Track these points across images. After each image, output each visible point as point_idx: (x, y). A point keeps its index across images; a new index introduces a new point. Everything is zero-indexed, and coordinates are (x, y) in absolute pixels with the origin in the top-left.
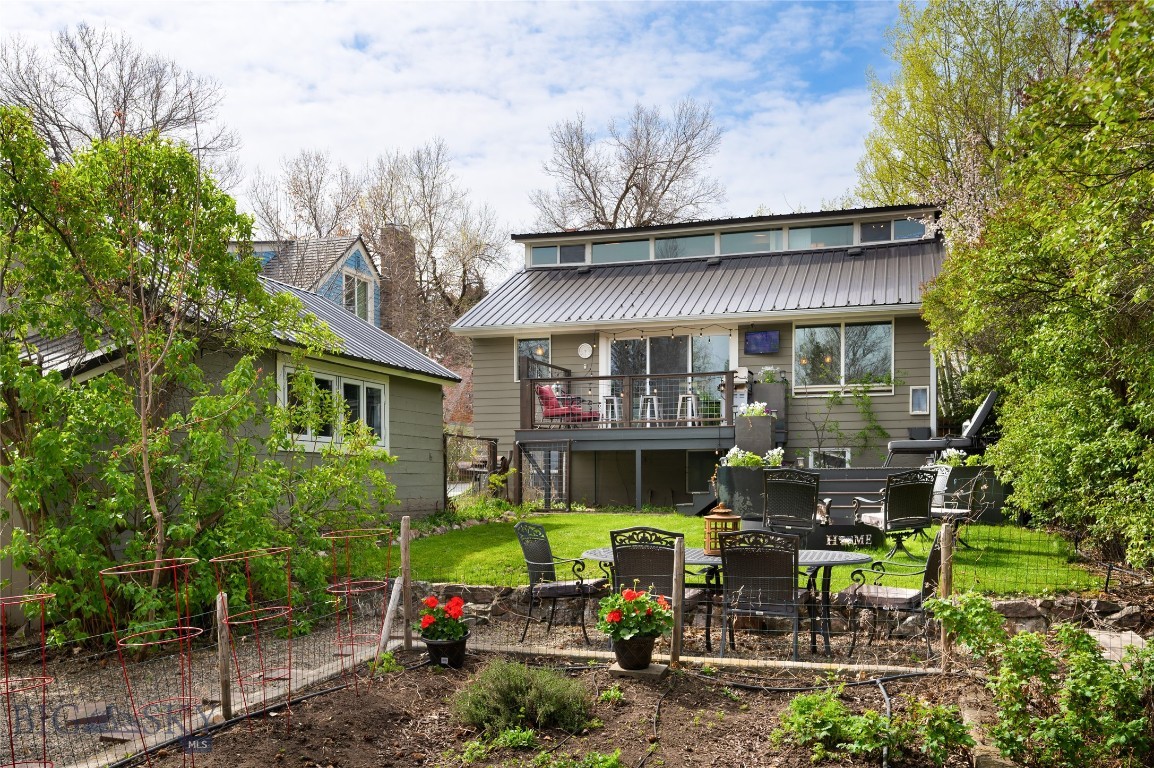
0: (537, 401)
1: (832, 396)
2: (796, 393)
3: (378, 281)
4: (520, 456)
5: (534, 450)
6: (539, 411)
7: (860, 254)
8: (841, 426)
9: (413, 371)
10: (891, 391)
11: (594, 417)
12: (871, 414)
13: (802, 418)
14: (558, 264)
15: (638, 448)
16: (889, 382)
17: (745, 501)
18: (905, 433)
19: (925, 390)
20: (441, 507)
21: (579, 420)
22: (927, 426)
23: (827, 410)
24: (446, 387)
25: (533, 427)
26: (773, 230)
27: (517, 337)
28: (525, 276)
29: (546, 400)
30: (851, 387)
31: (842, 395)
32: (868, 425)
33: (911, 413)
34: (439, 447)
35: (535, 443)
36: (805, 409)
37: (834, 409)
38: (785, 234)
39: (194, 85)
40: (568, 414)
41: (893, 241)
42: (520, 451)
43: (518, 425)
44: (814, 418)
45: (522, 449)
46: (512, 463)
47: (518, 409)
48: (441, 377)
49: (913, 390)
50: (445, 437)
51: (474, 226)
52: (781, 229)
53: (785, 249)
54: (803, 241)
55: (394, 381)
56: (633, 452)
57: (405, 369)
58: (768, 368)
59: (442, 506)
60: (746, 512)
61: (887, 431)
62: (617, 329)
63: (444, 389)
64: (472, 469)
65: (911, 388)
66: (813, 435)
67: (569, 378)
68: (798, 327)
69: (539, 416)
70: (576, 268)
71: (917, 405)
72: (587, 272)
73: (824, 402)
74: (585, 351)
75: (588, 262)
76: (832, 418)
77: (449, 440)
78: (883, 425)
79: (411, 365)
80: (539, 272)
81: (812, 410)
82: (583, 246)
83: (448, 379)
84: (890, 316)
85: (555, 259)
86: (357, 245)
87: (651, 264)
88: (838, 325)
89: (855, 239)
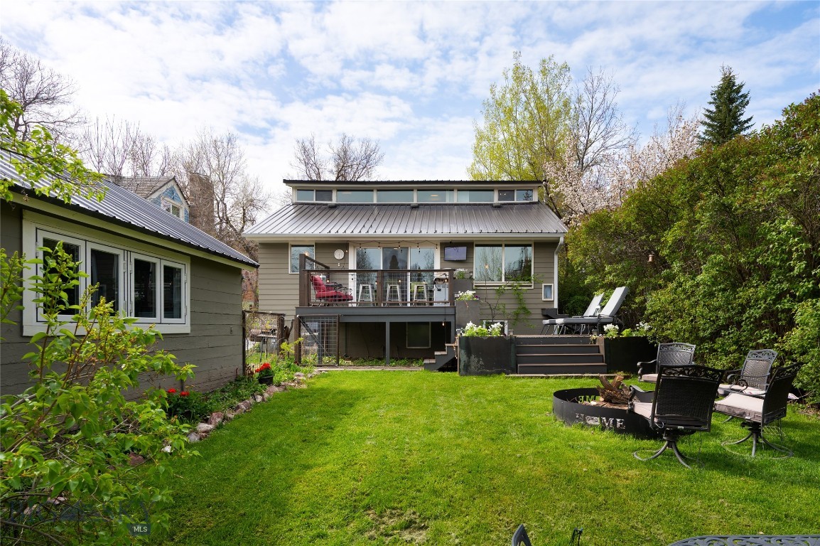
0: (312, 287)
1: (498, 288)
2: (476, 286)
3: (187, 208)
4: (300, 326)
5: (311, 321)
6: (313, 293)
7: (498, 207)
8: (506, 307)
9: (215, 253)
10: (531, 286)
11: (348, 298)
12: (520, 299)
13: (482, 301)
14: (314, 201)
15: (388, 321)
16: (529, 280)
17: (478, 362)
19: (551, 286)
20: (240, 373)
21: (340, 300)
22: (552, 307)
24: (245, 270)
25: (309, 305)
26: (448, 190)
27: (290, 243)
28: (292, 207)
29: (317, 285)
30: (510, 283)
31: (504, 287)
32: (519, 306)
33: (543, 299)
34: (239, 322)
35: (311, 317)
36: (484, 296)
37: (502, 296)
38: (455, 193)
39: (55, 79)
40: (335, 296)
41: (515, 201)
42: (300, 322)
43: (297, 303)
44: (489, 301)
45: (301, 321)
46: (293, 330)
47: (298, 292)
48: (242, 262)
50: (244, 313)
51: (250, 189)
52: (453, 190)
53: (455, 202)
54: (465, 198)
55: (195, 261)
56: (384, 324)
57: (207, 251)
58: (461, 270)
59: (242, 372)
60: (479, 369)
61: (530, 310)
62: (362, 241)
63: (243, 272)
64: (262, 335)
65: (543, 285)
66: (489, 312)
67: (328, 271)
68: (477, 246)
69: (313, 298)
70: (326, 204)
71: (547, 295)
72: (334, 207)
73: (492, 291)
74: (339, 254)
75: (334, 201)
76: (500, 302)
77: (247, 315)
78: (527, 307)
79: (212, 248)
80: (301, 206)
81: (488, 296)
82: (331, 191)
83: (248, 264)
84: (530, 240)
85: (312, 198)
86: (172, 183)
87: (374, 205)
88: (500, 246)
89: (495, 199)
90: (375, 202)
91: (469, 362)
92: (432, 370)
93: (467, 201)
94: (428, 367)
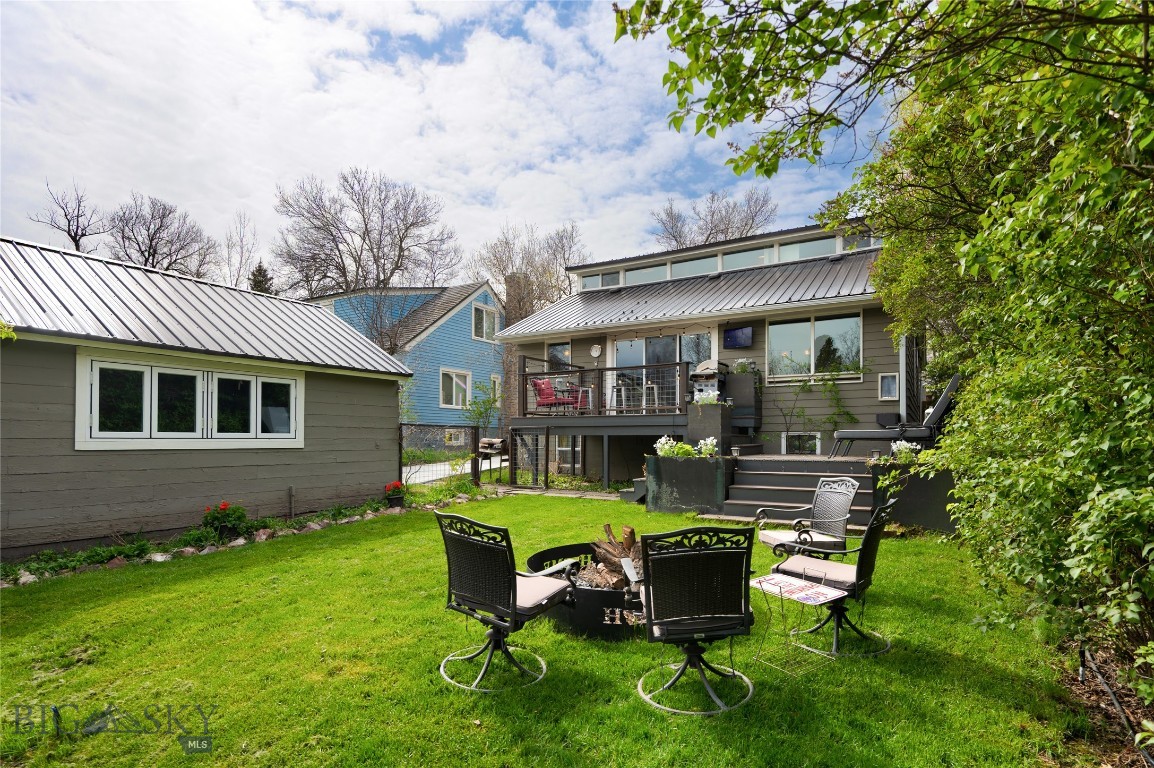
1: (801, 384)
2: (770, 382)
7: (837, 260)
8: (808, 412)
10: (859, 378)
12: (839, 400)
13: (771, 405)
14: (600, 288)
16: (858, 370)
18: (874, 418)
19: (894, 377)
22: (895, 411)
23: (794, 398)
24: (401, 382)
26: (767, 247)
27: (547, 342)
31: (812, 382)
32: (836, 410)
33: (880, 399)
34: (392, 435)
36: (773, 397)
37: (801, 396)
38: (776, 249)
41: (872, 247)
44: (781, 405)
49: (883, 378)
50: (400, 426)
52: (773, 247)
53: (776, 262)
54: (792, 254)
58: (740, 361)
60: (672, 503)
61: (856, 417)
63: (399, 383)
65: (880, 375)
66: (781, 420)
68: (772, 324)
70: (609, 290)
71: (887, 391)
72: (619, 291)
73: (792, 390)
74: (596, 351)
75: (620, 285)
76: (798, 404)
78: (852, 411)
80: (586, 295)
81: (780, 397)
82: (619, 272)
84: (858, 307)
85: (596, 284)
86: (485, 287)
87: (667, 282)
88: (808, 320)
89: (838, 248)
90: (669, 278)
91: (659, 492)
92: (628, 501)
93: (797, 258)
94: (626, 497)
